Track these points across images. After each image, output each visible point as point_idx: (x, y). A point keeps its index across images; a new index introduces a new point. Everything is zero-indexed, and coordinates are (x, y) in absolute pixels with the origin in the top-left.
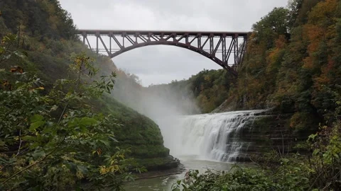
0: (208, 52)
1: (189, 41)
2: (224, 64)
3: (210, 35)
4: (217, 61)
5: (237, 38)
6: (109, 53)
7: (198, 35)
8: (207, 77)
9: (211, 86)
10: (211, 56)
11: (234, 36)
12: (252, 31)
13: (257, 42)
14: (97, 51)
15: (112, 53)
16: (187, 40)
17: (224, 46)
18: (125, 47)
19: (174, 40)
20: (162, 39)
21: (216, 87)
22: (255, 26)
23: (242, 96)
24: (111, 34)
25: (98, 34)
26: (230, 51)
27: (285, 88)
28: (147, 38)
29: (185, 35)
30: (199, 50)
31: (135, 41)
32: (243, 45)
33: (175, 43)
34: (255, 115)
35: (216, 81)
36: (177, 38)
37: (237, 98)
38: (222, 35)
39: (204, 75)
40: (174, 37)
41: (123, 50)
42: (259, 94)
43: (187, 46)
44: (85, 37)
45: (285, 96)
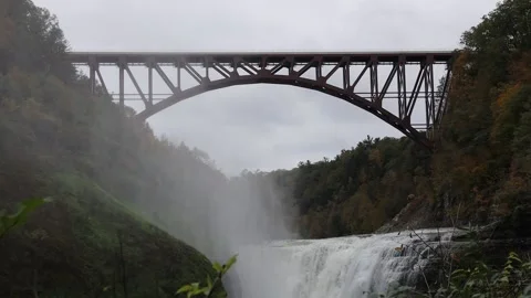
0: (368, 97)
1: (324, 74)
2: (402, 123)
3: (371, 60)
4: (387, 117)
5: (431, 64)
6: (148, 103)
7: (343, 60)
8: (374, 155)
9: (382, 173)
10: (373, 106)
11: (425, 60)
12: (461, 47)
13: (473, 73)
14: (122, 100)
15: (154, 102)
16: (318, 72)
17: (402, 83)
18: (183, 88)
19: (292, 72)
20: (264, 71)
21: (392, 174)
22: (468, 36)
23: (442, 195)
24: (152, 61)
25: (122, 61)
26: (415, 93)
27: (524, 175)
28: (231, 70)
29: (315, 60)
30: (347, 94)
31: (204, 75)
32: (446, 82)
33: (294, 80)
34: (454, 239)
35: (392, 162)
36: (297, 68)
37: (430, 200)
38: (398, 60)
39: (369, 150)
40: (289, 66)
41: (179, 95)
42: (475, 189)
43: (320, 85)
44: (94, 69)
45: (522, 193)
